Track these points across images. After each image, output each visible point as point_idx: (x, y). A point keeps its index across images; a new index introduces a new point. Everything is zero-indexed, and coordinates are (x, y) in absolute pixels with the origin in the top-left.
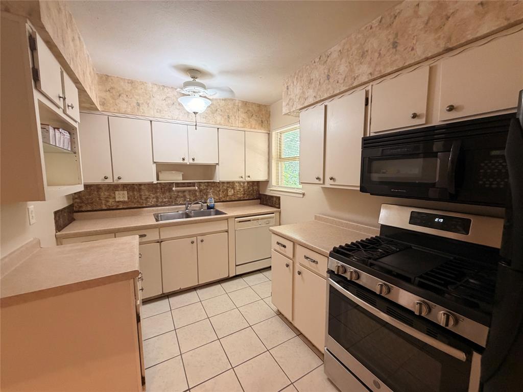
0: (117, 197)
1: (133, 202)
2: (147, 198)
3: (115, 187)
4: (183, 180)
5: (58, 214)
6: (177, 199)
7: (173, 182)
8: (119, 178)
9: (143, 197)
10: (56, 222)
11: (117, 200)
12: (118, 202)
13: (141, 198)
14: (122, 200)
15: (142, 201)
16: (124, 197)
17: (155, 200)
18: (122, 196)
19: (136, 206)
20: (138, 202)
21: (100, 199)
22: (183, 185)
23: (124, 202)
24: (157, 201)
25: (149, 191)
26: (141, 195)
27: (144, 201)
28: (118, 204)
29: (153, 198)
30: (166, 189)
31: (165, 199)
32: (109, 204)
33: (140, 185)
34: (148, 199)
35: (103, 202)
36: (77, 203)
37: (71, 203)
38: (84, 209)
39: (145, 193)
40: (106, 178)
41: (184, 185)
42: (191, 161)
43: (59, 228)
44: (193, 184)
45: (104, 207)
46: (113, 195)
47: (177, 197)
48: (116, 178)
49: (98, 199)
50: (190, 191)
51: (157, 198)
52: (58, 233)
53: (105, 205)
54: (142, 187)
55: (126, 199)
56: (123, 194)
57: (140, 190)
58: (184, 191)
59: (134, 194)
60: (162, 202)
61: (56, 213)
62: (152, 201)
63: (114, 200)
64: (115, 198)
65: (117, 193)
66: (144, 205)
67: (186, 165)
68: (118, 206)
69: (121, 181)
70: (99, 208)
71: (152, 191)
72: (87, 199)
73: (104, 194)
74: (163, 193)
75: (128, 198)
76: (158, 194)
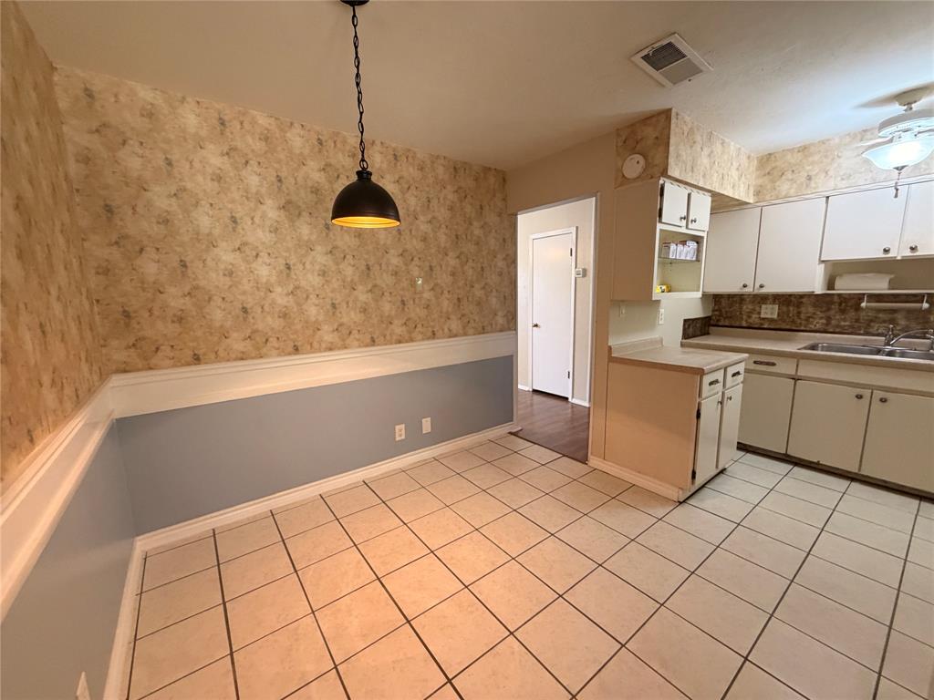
0: (763, 311)
1: (784, 322)
2: (809, 317)
3: (763, 299)
4: (889, 289)
5: (688, 323)
6: (872, 324)
7: (864, 292)
8: (761, 286)
9: (803, 316)
10: (684, 330)
11: (762, 316)
12: (763, 319)
13: (798, 317)
14: (769, 316)
15: (799, 321)
16: (772, 314)
17: (824, 321)
18: (770, 311)
19: (788, 327)
20: (793, 322)
21: (741, 314)
22: (895, 298)
23: (772, 320)
24: (827, 325)
25: (815, 306)
26: (799, 313)
27: (803, 322)
28: (762, 322)
29: (821, 318)
30: (850, 304)
31: (845, 321)
32: (751, 321)
33: (802, 296)
34: (811, 320)
35: (744, 317)
36: (715, 315)
37: (710, 314)
38: (720, 324)
39: (808, 309)
40: (745, 286)
41: (897, 300)
42: (908, 253)
43: (686, 335)
44: (918, 298)
45: (744, 324)
46: (757, 309)
47: (871, 321)
48: (757, 285)
49: (738, 313)
50: (909, 311)
51: (829, 319)
52: (684, 341)
53: (746, 321)
54: (804, 300)
55: (775, 316)
56: (773, 308)
57: (799, 305)
58: (894, 311)
59: (789, 311)
60: (838, 326)
61: (685, 321)
62: (819, 323)
63: (757, 316)
64: (759, 313)
65: (763, 306)
66: (802, 328)
67: (894, 261)
68: (762, 324)
69: (763, 291)
70: (737, 324)
71: (821, 307)
72: (726, 312)
73: (747, 307)
74: (843, 311)
75: (779, 315)
76: (832, 312)
